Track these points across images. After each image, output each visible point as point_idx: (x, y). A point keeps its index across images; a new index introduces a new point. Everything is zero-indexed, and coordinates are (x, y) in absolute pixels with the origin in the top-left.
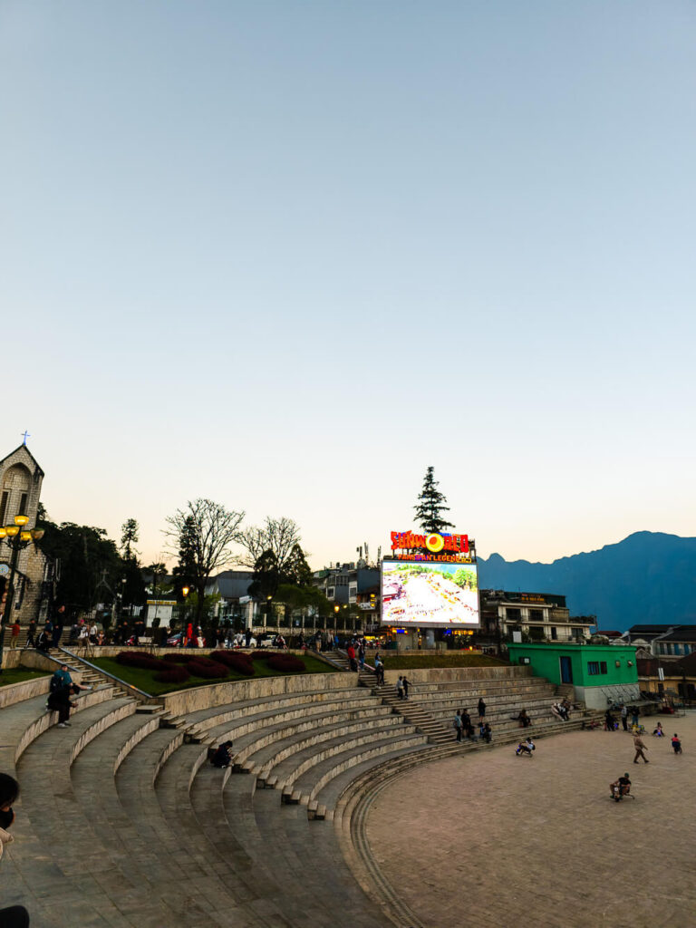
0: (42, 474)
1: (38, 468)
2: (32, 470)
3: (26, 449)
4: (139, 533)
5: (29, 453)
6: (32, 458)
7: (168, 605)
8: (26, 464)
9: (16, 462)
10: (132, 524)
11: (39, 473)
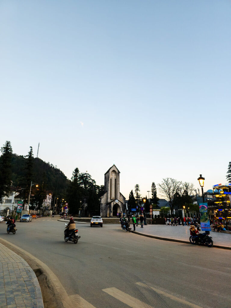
0: (120, 173)
1: (118, 171)
2: (117, 172)
3: (115, 166)
4: (140, 188)
5: (116, 167)
6: (117, 168)
7: (158, 211)
8: (115, 170)
9: (113, 170)
10: (137, 186)
11: (119, 172)
